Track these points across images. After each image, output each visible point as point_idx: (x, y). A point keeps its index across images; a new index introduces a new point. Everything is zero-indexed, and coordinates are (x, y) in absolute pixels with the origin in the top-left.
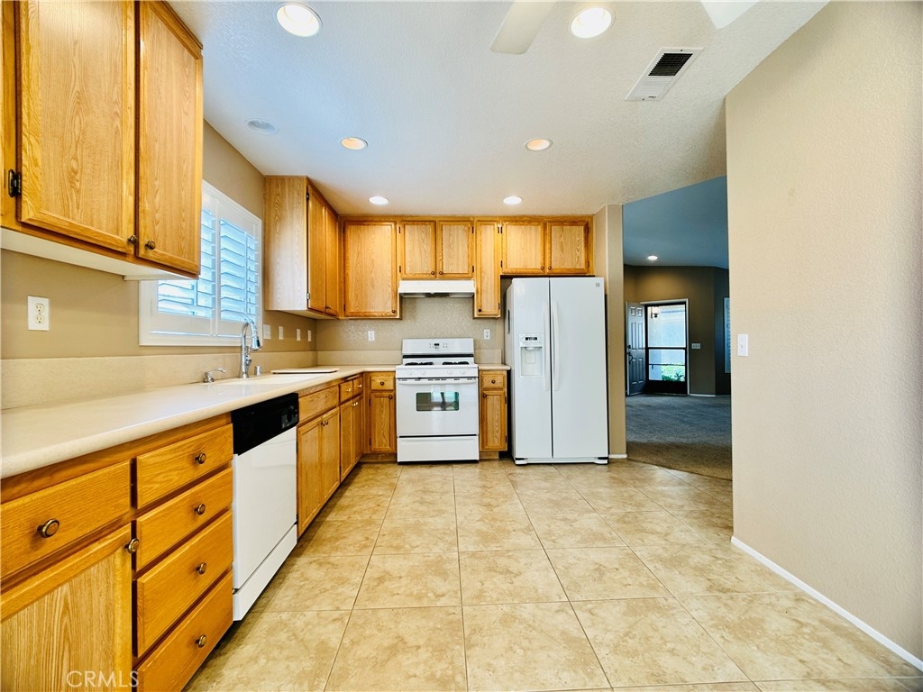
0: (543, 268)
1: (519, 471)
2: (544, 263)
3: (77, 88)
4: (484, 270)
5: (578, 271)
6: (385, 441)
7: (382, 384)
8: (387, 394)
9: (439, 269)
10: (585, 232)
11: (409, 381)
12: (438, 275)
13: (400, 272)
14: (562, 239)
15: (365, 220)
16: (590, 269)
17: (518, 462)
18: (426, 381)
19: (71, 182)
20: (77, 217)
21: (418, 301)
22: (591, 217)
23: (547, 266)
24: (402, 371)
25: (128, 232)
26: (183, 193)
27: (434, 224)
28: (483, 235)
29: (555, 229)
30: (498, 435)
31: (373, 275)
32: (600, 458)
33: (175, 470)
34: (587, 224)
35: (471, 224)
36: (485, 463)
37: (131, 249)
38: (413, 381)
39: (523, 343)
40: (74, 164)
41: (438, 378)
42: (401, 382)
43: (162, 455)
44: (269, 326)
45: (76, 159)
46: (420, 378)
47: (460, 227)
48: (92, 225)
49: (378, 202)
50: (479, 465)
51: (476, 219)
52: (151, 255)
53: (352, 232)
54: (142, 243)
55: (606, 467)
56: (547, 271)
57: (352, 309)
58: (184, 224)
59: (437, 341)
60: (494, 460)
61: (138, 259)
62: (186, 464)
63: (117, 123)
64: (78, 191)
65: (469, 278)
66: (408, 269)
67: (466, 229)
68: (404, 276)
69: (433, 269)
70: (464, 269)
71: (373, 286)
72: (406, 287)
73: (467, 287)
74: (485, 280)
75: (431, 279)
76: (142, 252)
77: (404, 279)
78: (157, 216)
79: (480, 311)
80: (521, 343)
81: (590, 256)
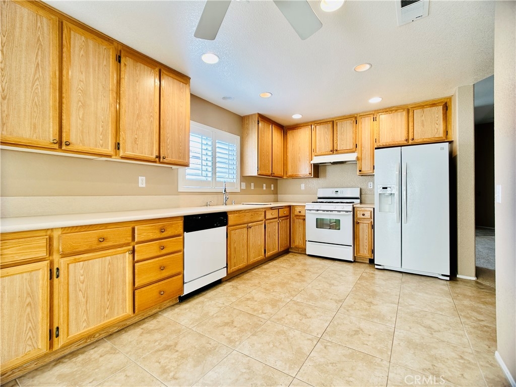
0: (407, 140)
1: (377, 272)
2: (408, 136)
3: (137, 113)
4: (363, 146)
5: (437, 139)
6: (301, 242)
7: (300, 212)
8: (302, 217)
9: (335, 148)
10: (443, 110)
11: (312, 211)
12: (334, 152)
13: (312, 152)
14: (423, 118)
15: (295, 127)
16: (448, 136)
17: (376, 267)
18: (321, 212)
19: (135, 142)
20: (137, 152)
21: (327, 167)
22: (450, 98)
23: (411, 137)
24: (309, 206)
25: (155, 153)
26: (180, 137)
27: (332, 123)
28: (363, 124)
29: (418, 113)
30: (367, 248)
31: (300, 155)
32: (443, 275)
33: (153, 232)
34: (446, 103)
35: (355, 119)
36: (357, 264)
37: (157, 159)
38: (314, 212)
39: (380, 191)
40: (136, 136)
41: (327, 211)
42: (308, 211)
43: (147, 226)
44: (245, 183)
45: (137, 134)
46: (318, 210)
47: (348, 121)
48: (142, 154)
49: (297, 117)
50: (352, 264)
51: (358, 115)
52: (165, 160)
53: (290, 135)
54: (162, 157)
55: (448, 283)
56: (410, 142)
57: (290, 173)
58: (181, 148)
59: (337, 190)
60: (365, 263)
61: (160, 162)
62: (157, 231)
63: (152, 119)
64: (137, 144)
65: (354, 152)
66: (317, 150)
67: (352, 122)
68: (316, 154)
69: (331, 149)
70: (350, 146)
71: (300, 161)
72: (317, 160)
73: (351, 157)
74: (364, 152)
75: (330, 154)
76: (161, 160)
77: (316, 156)
78: (168, 147)
79: (360, 171)
80: (379, 191)
81: (449, 127)
